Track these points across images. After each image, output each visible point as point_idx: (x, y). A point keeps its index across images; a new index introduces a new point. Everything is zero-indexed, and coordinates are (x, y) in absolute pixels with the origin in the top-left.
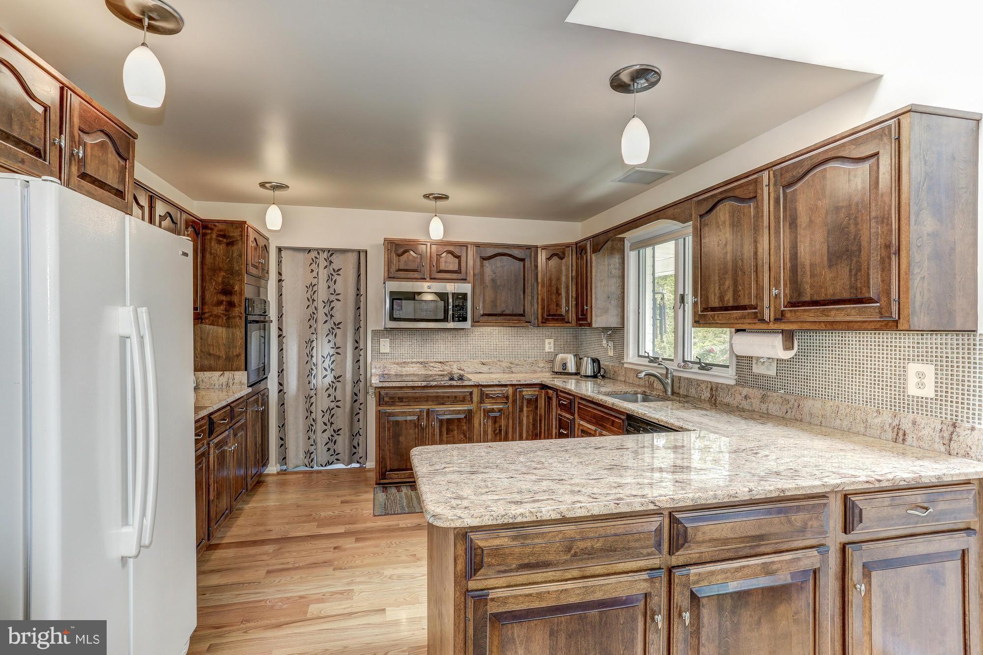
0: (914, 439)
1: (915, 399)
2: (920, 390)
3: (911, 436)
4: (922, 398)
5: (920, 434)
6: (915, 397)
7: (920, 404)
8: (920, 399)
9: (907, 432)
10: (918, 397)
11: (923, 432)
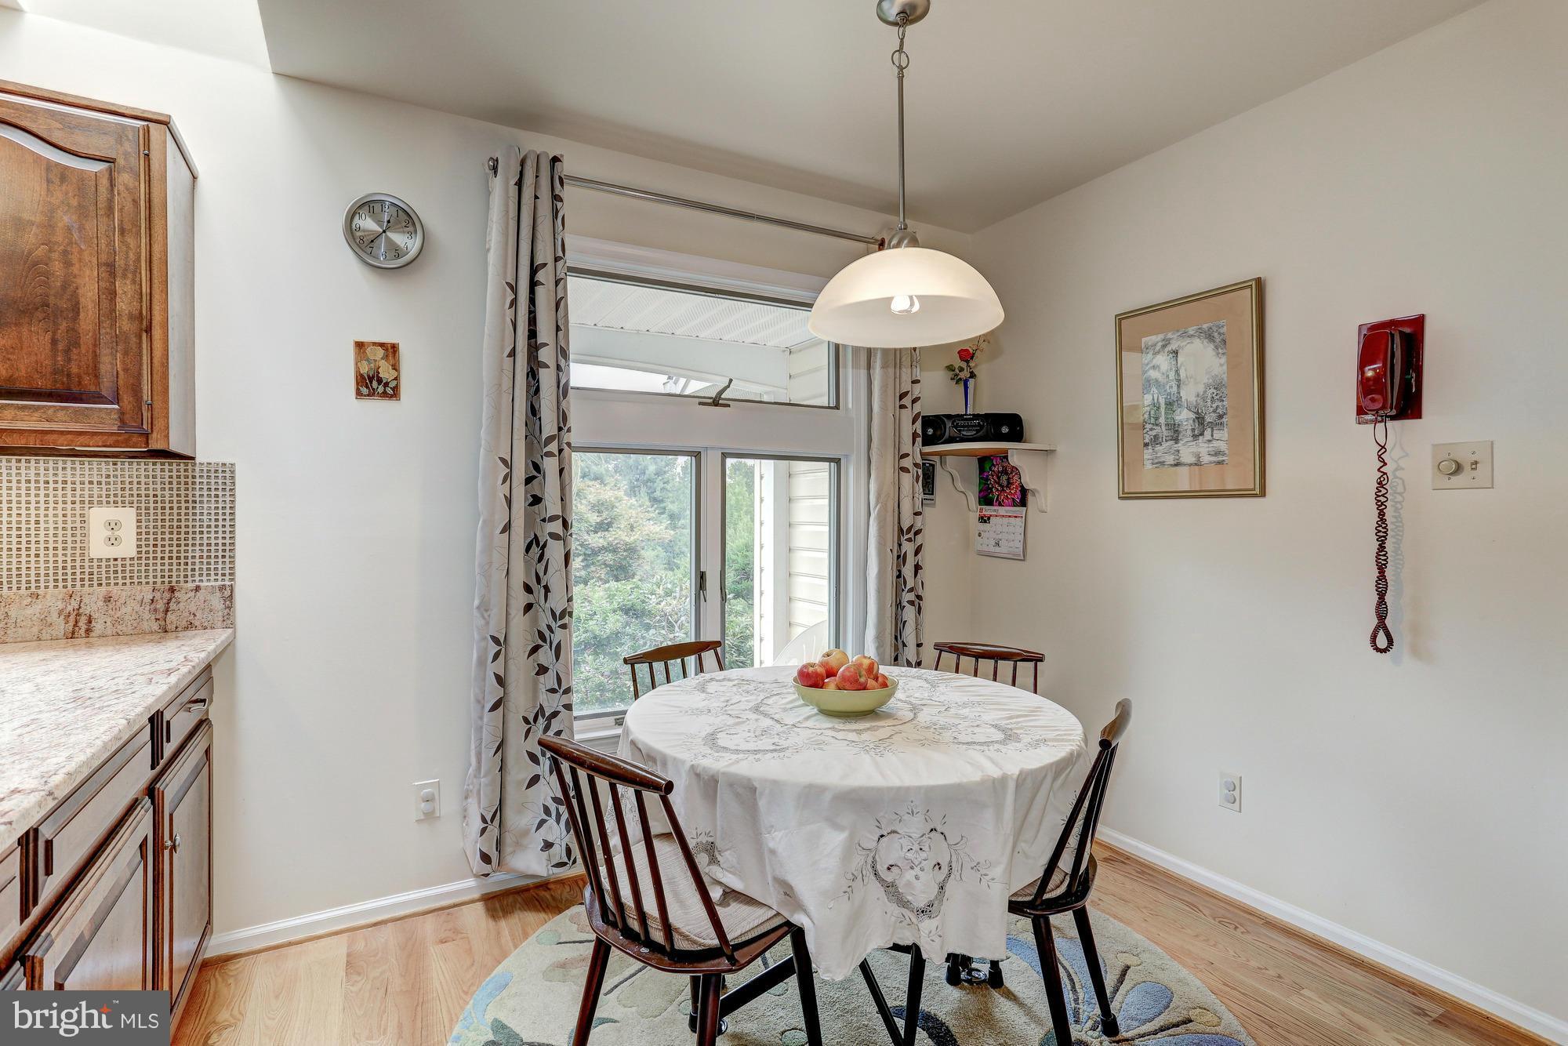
0: (109, 623)
1: (104, 564)
2: (112, 547)
3: (101, 621)
4: (116, 560)
5: (119, 614)
6: (104, 561)
7: (112, 569)
8: (112, 563)
9: (94, 616)
10: (108, 560)
11: (124, 610)
